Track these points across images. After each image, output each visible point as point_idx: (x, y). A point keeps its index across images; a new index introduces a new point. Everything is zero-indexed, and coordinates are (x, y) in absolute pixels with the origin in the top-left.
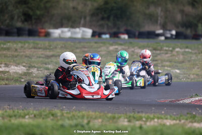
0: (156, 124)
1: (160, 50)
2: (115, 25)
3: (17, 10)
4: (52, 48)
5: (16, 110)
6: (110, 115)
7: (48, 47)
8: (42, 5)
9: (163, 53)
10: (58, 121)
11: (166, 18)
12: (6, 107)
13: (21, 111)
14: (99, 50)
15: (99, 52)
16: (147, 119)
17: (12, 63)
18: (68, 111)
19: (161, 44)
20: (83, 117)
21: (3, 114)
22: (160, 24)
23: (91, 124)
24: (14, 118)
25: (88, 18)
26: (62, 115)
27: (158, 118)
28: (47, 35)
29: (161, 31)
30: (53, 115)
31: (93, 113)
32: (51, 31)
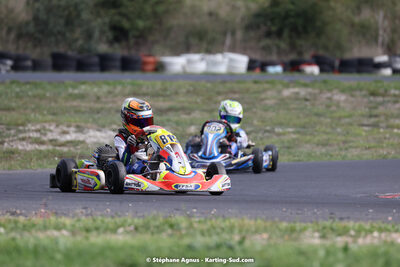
0: (376, 242)
1: (383, 96)
2: (293, 47)
3: (99, 20)
4: (168, 93)
5: (100, 218)
6: (284, 225)
7: (161, 92)
8: (148, 9)
9: (389, 101)
10: (182, 237)
11: (394, 31)
12: (78, 211)
13: (108, 220)
14: (263, 96)
15: (262, 100)
16: (358, 232)
17: (89, 125)
18: (202, 219)
19: (386, 83)
20: (231, 229)
21: (73, 226)
22: (383, 44)
23: (247, 243)
24: (94, 233)
25: (239, 35)
26: (191, 226)
27: (381, 230)
28: (160, 67)
29: (384, 58)
30: (171, 226)
31: (252, 222)
32: (167, 59)
